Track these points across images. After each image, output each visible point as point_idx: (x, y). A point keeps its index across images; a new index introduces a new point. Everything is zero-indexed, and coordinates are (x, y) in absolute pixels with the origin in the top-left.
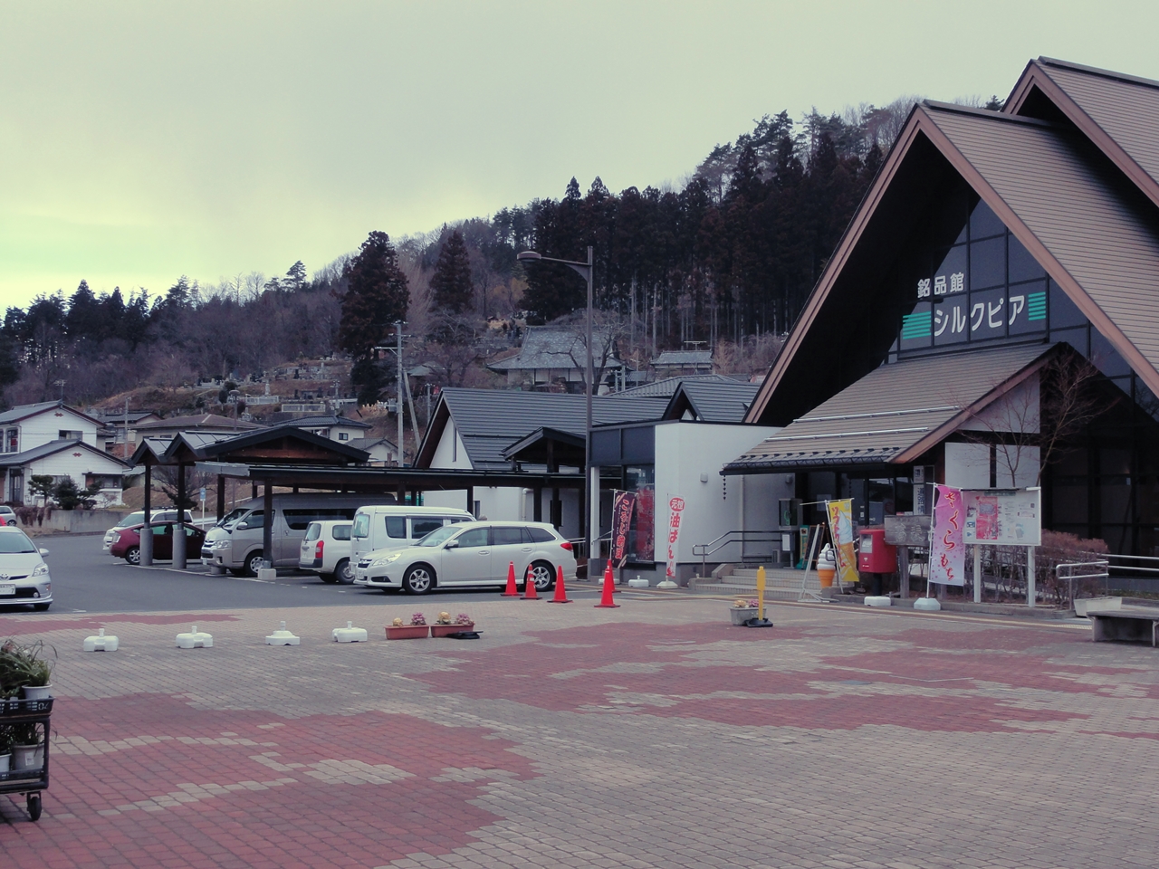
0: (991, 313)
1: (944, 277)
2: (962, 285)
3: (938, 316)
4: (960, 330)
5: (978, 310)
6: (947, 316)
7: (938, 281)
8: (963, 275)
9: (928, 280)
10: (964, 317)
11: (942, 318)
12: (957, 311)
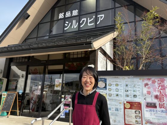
0: (89, 21)
1: (70, 12)
2: (77, 14)
3: (67, 24)
4: (75, 27)
5: (84, 21)
6: (70, 23)
7: (67, 13)
8: (78, 11)
9: (63, 13)
10: (77, 23)
11: (68, 24)
12: (74, 22)
